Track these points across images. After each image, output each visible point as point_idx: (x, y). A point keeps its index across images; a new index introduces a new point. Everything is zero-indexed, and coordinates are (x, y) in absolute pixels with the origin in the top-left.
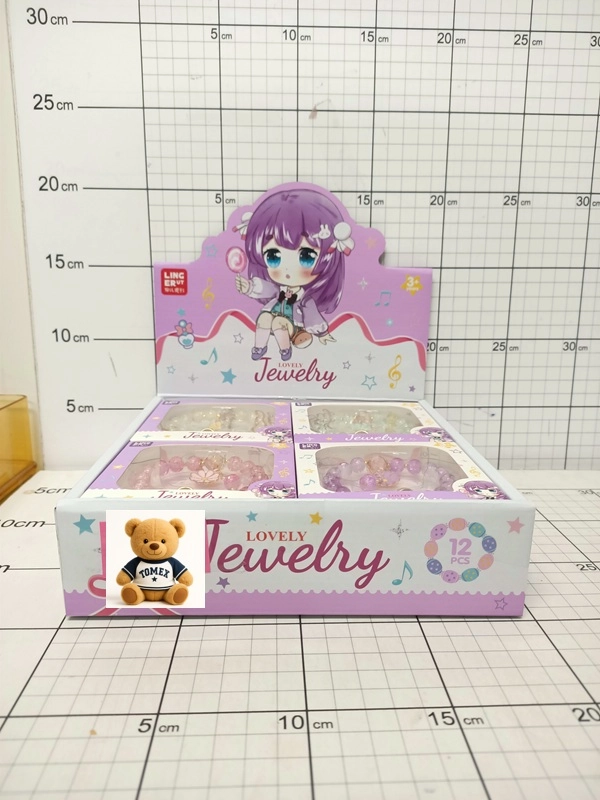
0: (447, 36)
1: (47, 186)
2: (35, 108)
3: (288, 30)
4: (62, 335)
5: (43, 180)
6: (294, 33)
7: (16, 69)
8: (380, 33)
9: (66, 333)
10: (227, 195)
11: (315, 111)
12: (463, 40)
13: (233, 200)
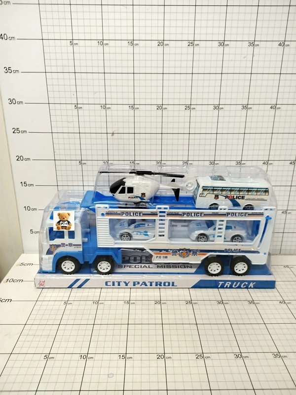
0: (160, 107)
1: (19, 159)
2: (13, 132)
3: (103, 105)
4: (27, 208)
5: (18, 157)
6: (104, 106)
7: (6, 120)
8: (136, 106)
9: (29, 208)
10: (83, 162)
11: (113, 133)
12: (166, 108)
13: (85, 163)
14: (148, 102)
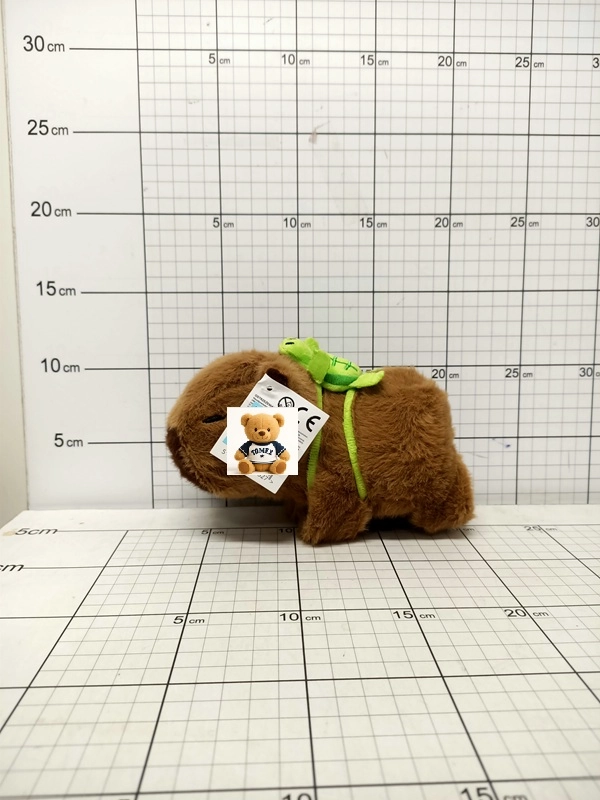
0: (448, 60)
1: (40, 212)
2: (30, 133)
3: (287, 54)
4: (52, 365)
5: (36, 206)
6: (293, 57)
7: (11, 95)
8: (380, 57)
9: (55, 362)
10: (225, 219)
11: (314, 134)
12: (464, 63)
13: (231, 224)
14: (414, 44)
